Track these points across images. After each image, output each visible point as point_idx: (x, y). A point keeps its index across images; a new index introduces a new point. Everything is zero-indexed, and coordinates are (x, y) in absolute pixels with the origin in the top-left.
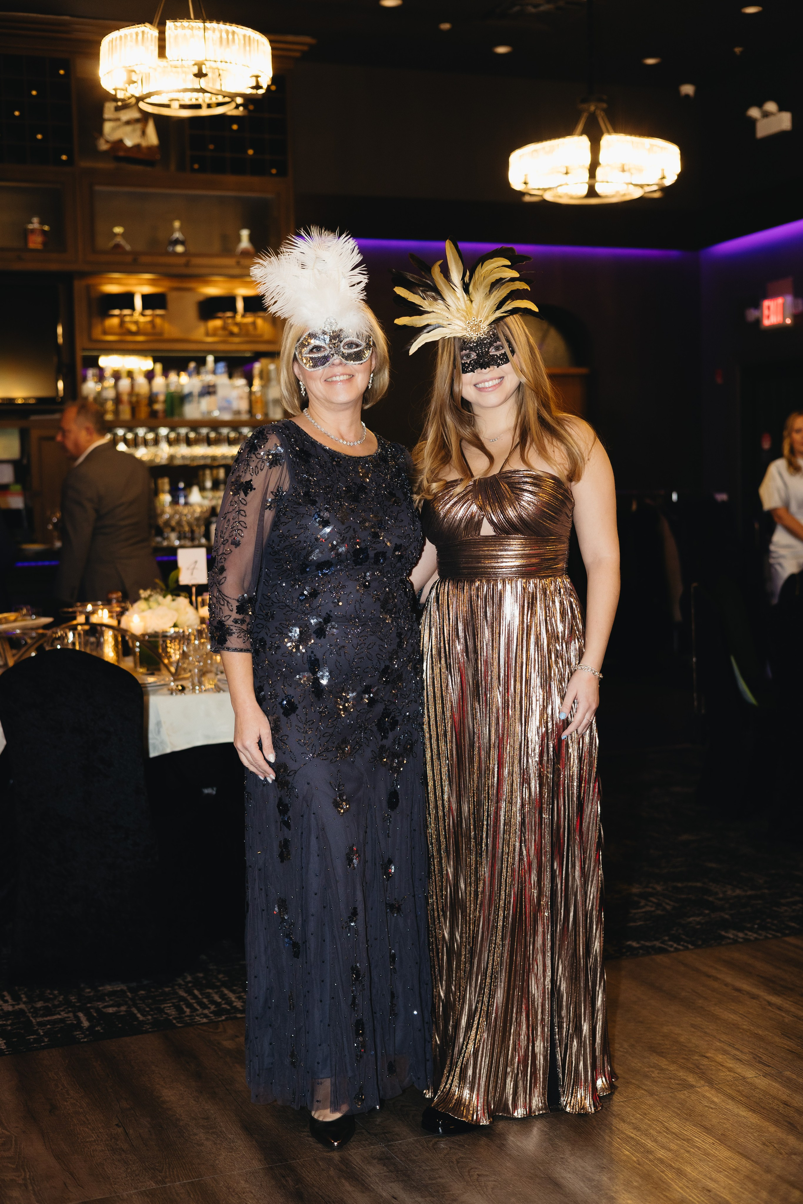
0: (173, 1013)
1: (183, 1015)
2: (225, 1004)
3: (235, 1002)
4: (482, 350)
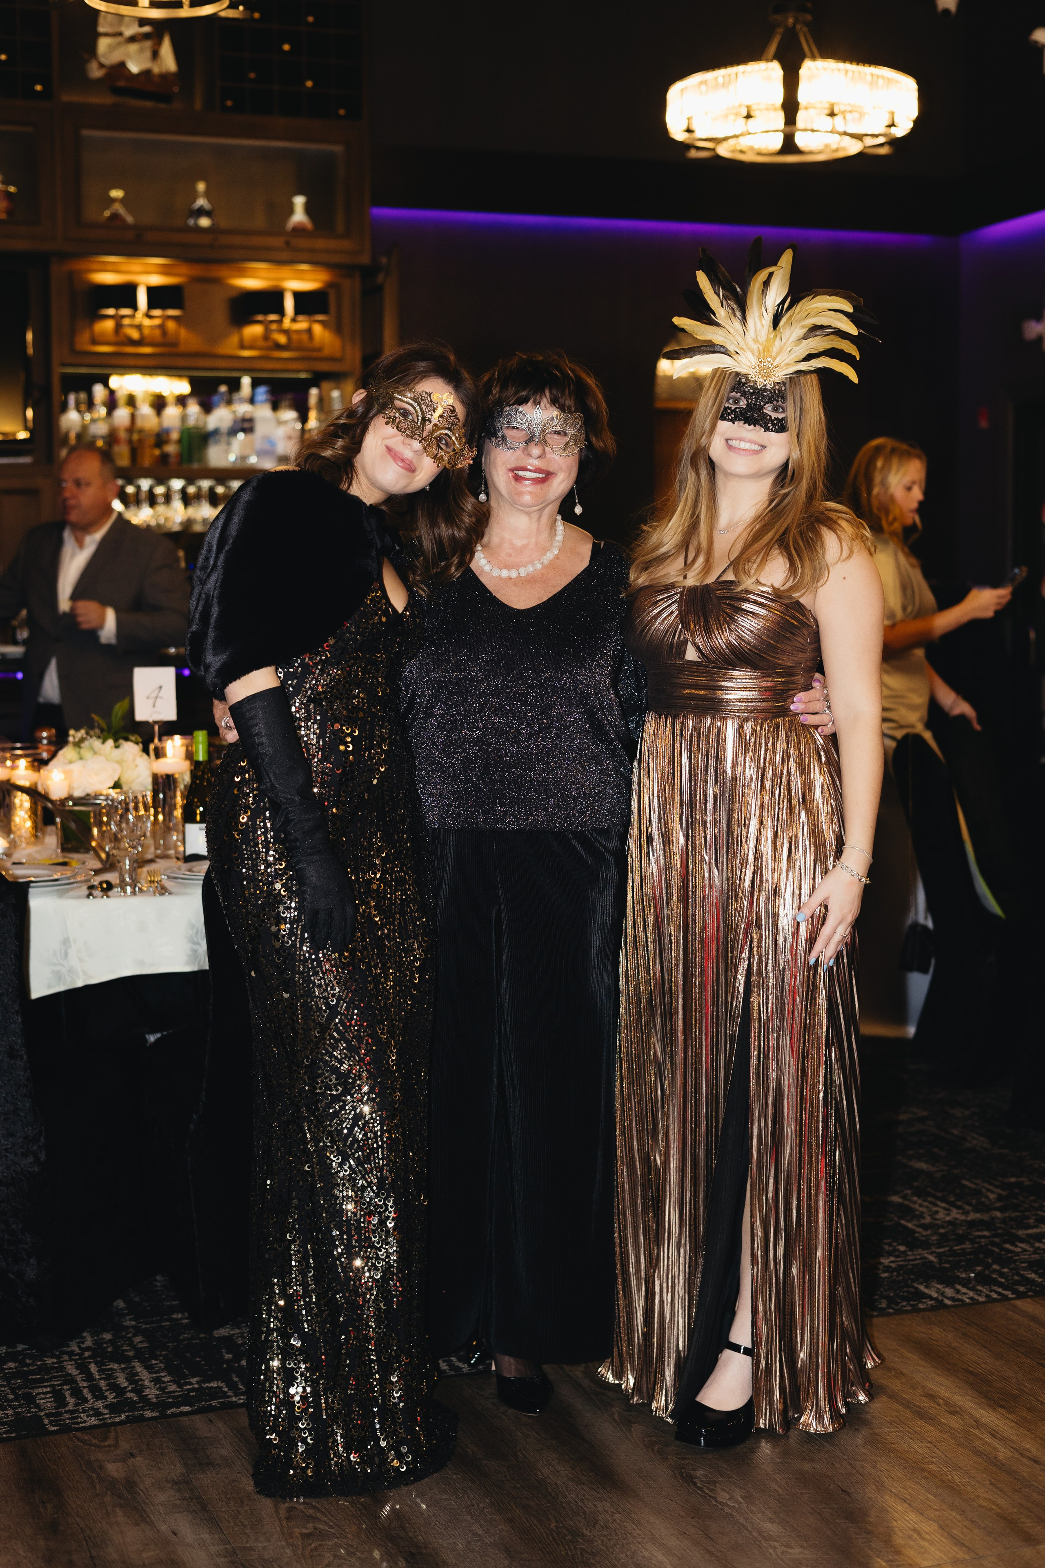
0: (49, 1405)
1: (62, 1410)
3: (147, 1387)
4: (756, 401)
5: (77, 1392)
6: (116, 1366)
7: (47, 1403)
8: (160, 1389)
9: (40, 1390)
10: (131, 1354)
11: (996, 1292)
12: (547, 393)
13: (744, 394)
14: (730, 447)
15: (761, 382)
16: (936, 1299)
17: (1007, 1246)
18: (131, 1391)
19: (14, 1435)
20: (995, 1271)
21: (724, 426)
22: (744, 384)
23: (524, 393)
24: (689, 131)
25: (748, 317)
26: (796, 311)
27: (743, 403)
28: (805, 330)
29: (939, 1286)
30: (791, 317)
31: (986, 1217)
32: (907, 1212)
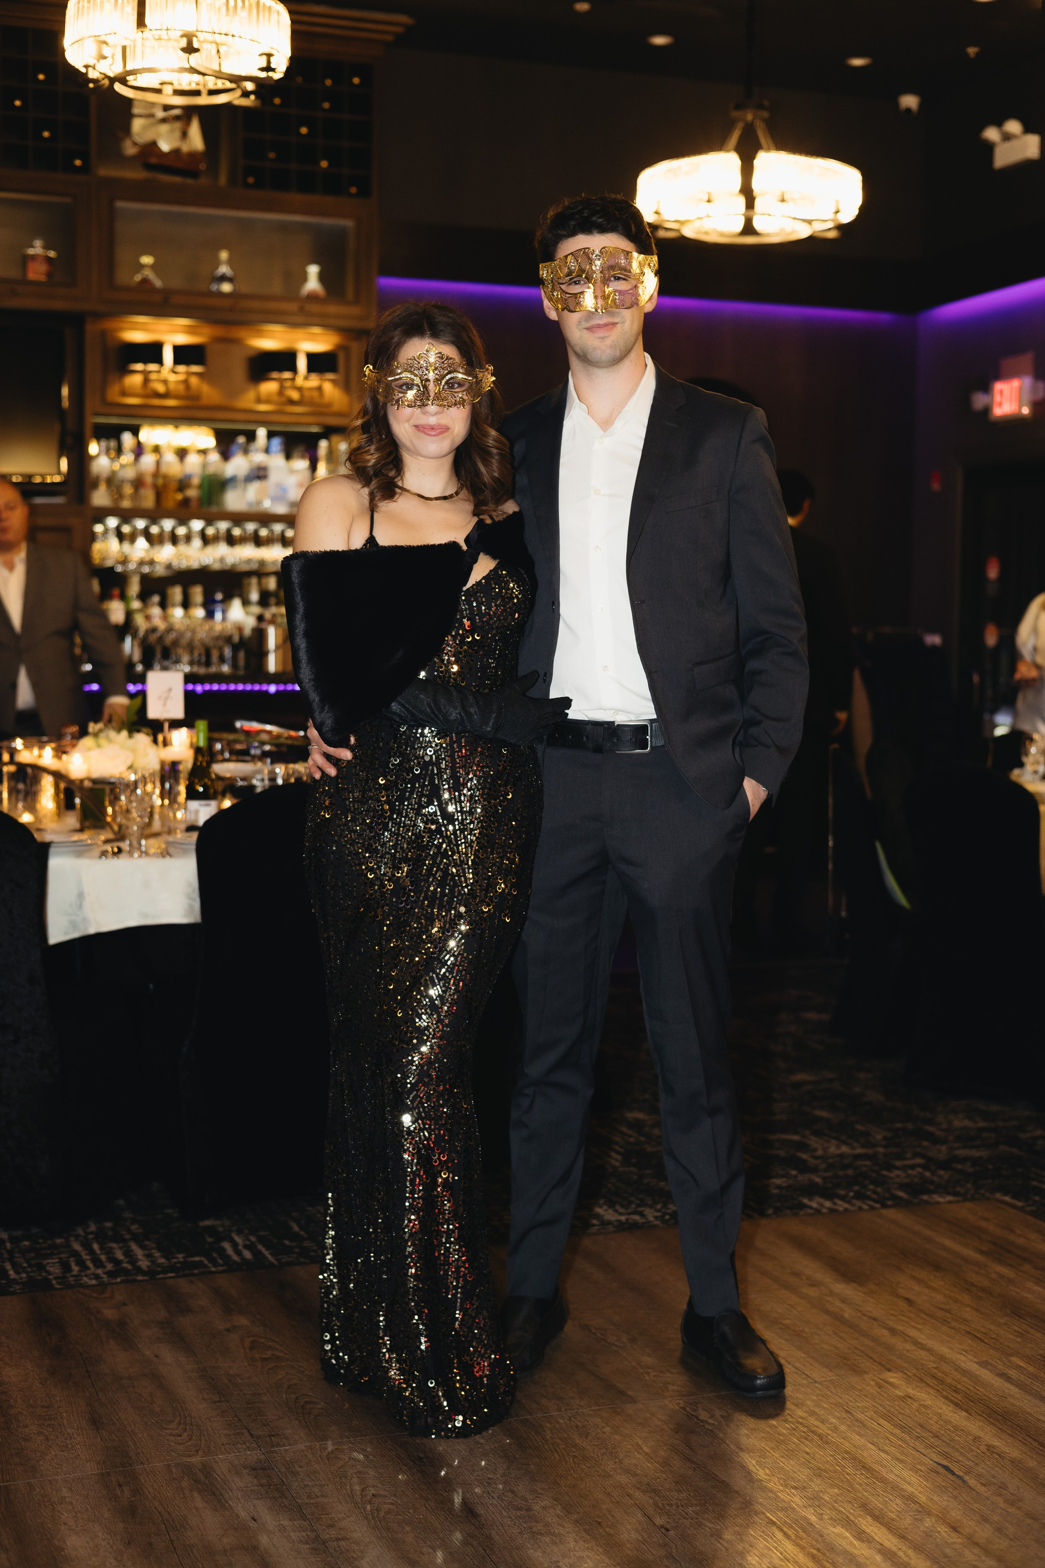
0: (57, 1271)
1: (68, 1275)
2: (128, 1262)
3: (140, 1260)
5: (81, 1263)
6: (114, 1245)
8: (151, 1261)
9: (50, 1261)
10: (128, 1237)
17: (884, 1172)
18: (126, 1263)
19: (26, 1291)
20: (870, 1190)
31: (870, 1151)
32: (803, 1146)
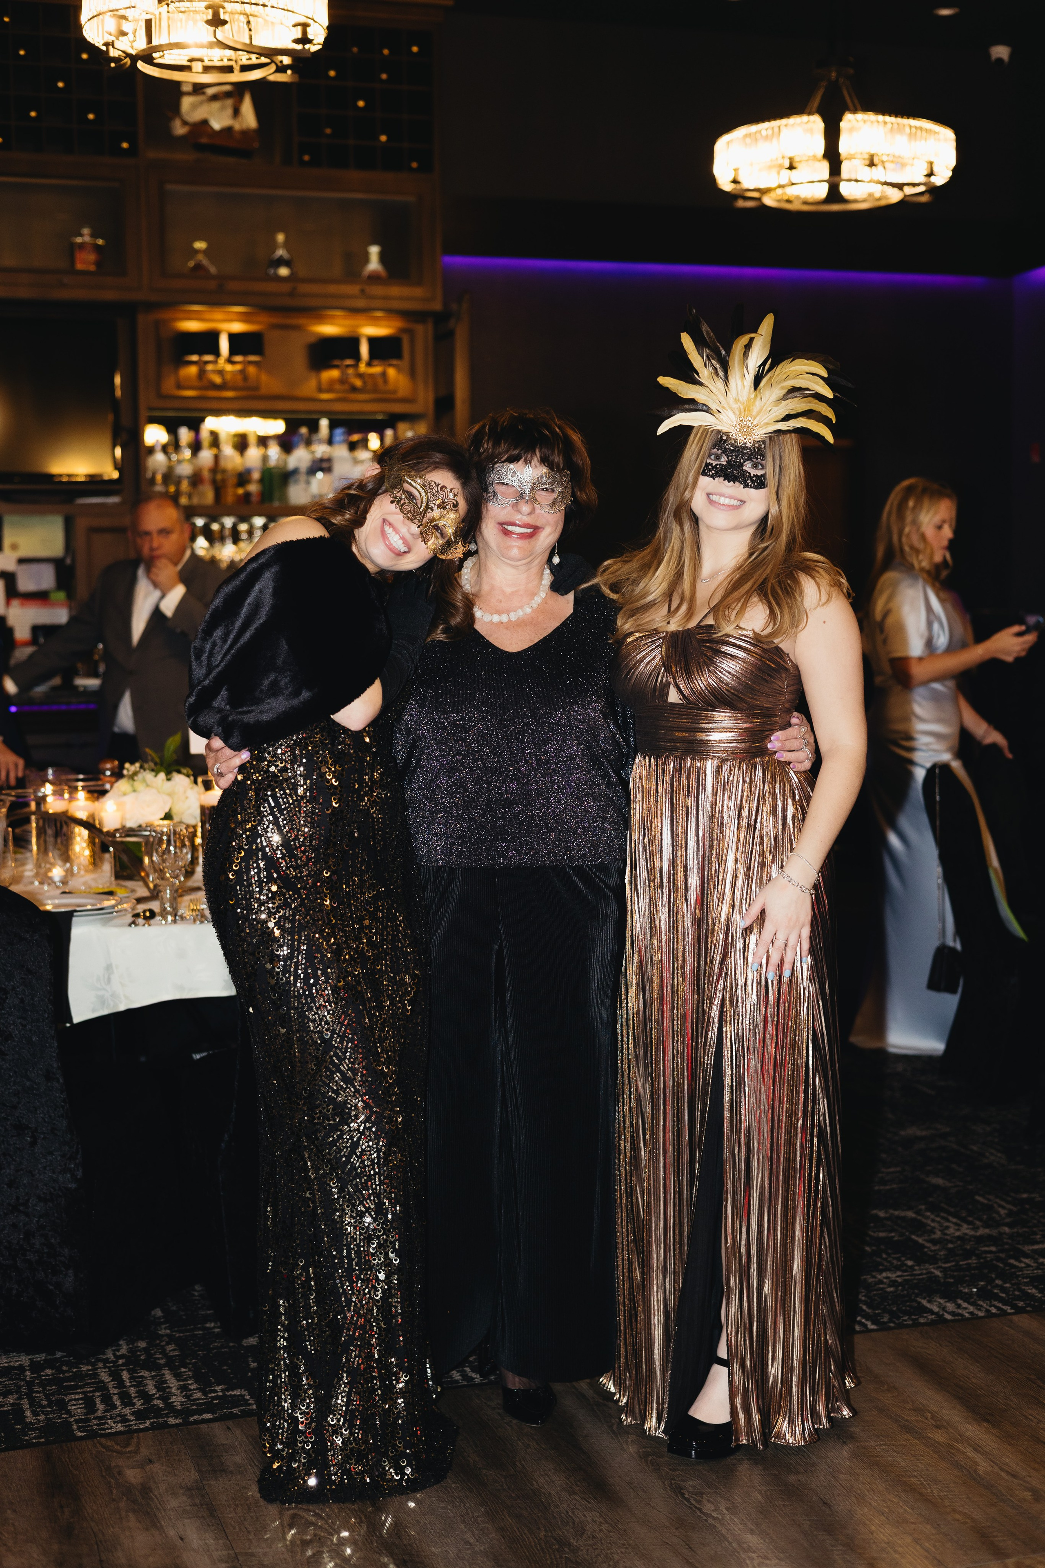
0: (79, 1411)
1: (91, 1416)
3: (173, 1394)
4: (736, 459)
5: (107, 1399)
6: (146, 1374)
7: (77, 1409)
8: (186, 1396)
9: (73, 1397)
10: (162, 1362)
11: (996, 1307)
12: (538, 453)
13: (725, 451)
14: (711, 502)
15: (741, 439)
16: (936, 1314)
17: (1012, 1261)
18: (158, 1398)
19: (43, 1440)
20: (997, 1286)
21: (704, 481)
22: (725, 441)
23: (516, 452)
24: (735, 181)
25: (730, 378)
26: (776, 373)
27: (724, 460)
28: (784, 392)
29: (941, 1301)
30: (771, 378)
31: (994, 1232)
32: (918, 1227)
